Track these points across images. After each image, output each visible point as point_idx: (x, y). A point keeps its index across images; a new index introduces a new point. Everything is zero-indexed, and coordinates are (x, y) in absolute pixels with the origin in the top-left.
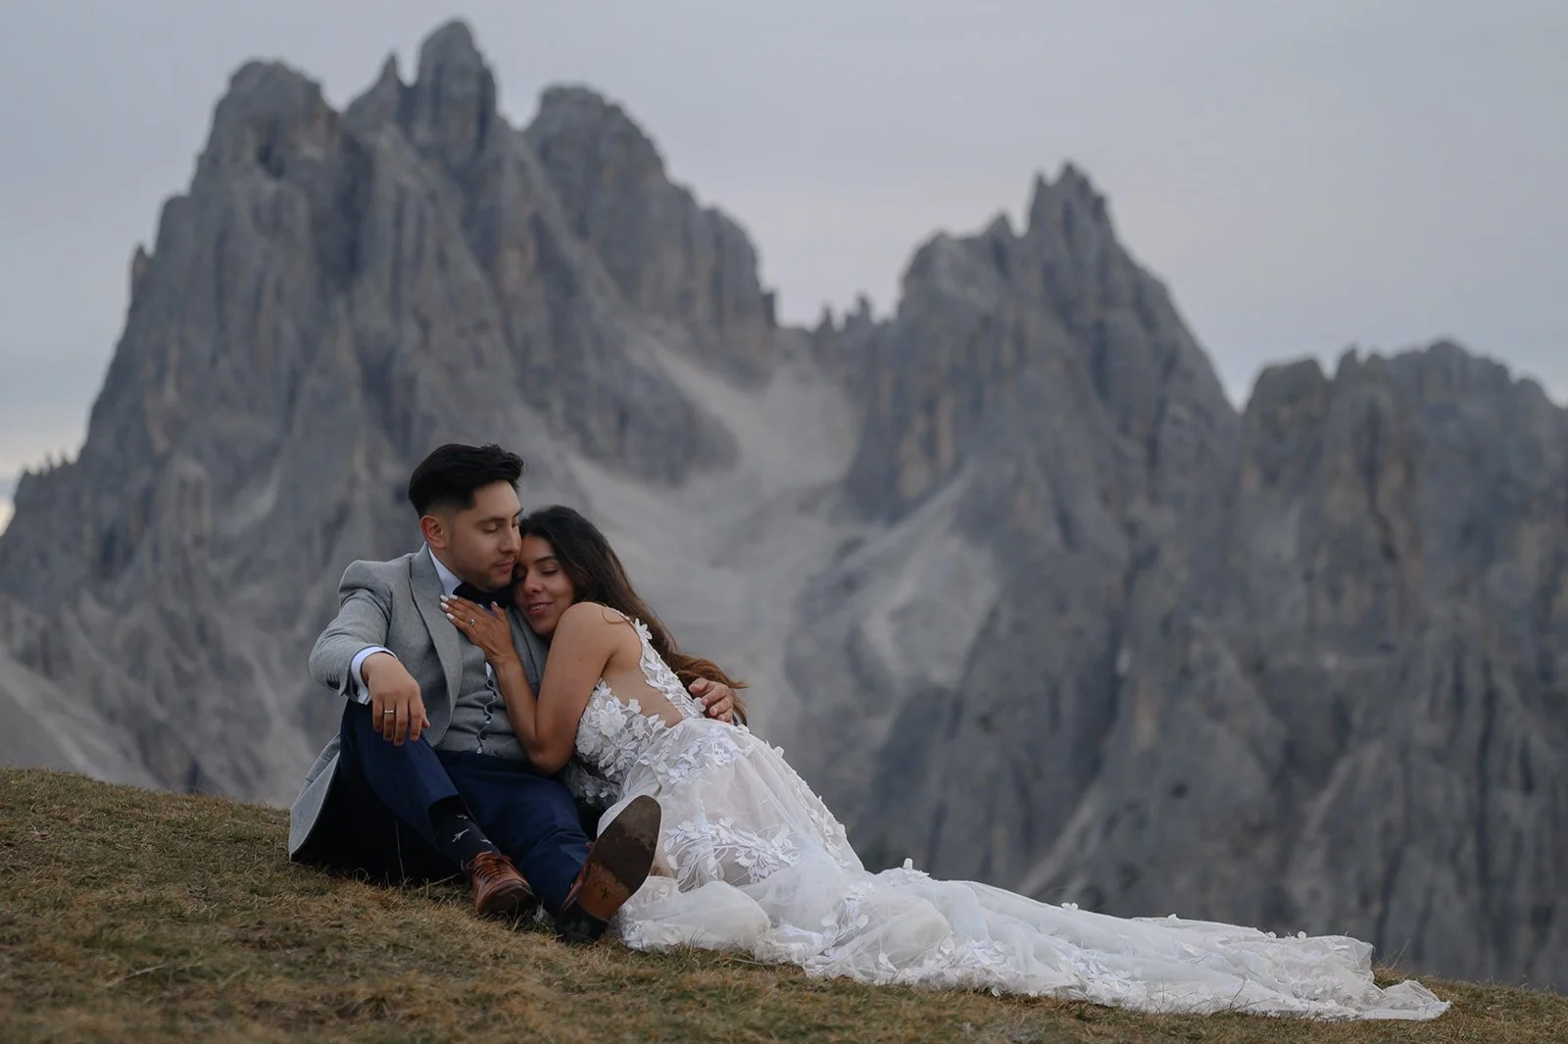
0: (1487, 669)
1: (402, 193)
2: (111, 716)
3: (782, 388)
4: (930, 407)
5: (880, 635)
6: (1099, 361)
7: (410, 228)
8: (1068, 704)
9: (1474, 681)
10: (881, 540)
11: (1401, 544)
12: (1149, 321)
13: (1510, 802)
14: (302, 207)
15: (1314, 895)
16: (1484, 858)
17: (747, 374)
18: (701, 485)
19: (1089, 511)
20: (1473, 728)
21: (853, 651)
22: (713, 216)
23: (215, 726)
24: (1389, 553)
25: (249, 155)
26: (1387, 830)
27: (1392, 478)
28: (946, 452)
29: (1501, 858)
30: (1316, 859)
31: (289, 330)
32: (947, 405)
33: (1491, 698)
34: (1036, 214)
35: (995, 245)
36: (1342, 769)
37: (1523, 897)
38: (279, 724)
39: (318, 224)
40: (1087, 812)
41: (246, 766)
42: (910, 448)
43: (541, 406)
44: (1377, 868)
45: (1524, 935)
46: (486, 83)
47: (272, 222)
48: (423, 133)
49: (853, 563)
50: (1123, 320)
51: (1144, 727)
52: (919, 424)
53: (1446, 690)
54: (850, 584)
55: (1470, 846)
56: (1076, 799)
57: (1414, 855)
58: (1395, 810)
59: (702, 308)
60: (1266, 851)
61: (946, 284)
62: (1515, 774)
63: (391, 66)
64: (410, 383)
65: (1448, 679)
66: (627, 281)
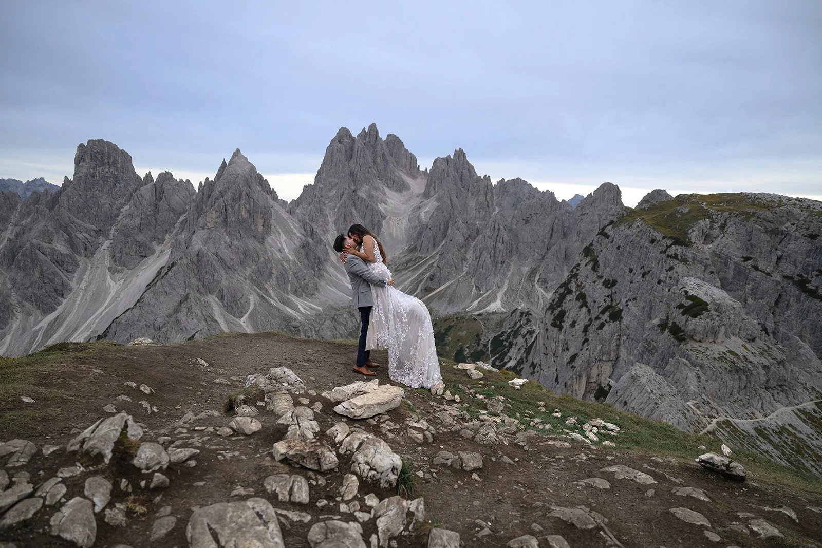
0: (499, 224)
1: (358, 147)
2: (299, 221)
3: (419, 180)
4: (435, 183)
5: (423, 215)
6: (461, 177)
7: (359, 152)
8: (442, 227)
9: (497, 227)
10: (426, 201)
11: (490, 205)
12: (470, 172)
13: (500, 245)
14: (344, 148)
15: (470, 257)
16: (495, 253)
17: (414, 177)
18: (404, 193)
19: (454, 199)
20: (496, 233)
21: (419, 217)
22: (411, 153)
23: (321, 223)
24: (488, 206)
25: (337, 140)
26: (481, 248)
27: (489, 195)
28: (437, 189)
29: (497, 253)
30: (472, 251)
31: (341, 166)
32: (437, 182)
33: (499, 229)
34: (454, 155)
35: (447, 159)
36: (477, 238)
37: (500, 260)
38: (331, 223)
39: (346, 151)
40: (443, 243)
41: (324, 229)
42: (431, 188)
43: (382, 180)
44: (479, 254)
45: (500, 265)
46: (377, 132)
47: (339, 151)
48: (367, 139)
49: (421, 204)
50: (465, 171)
51: (449, 231)
52: (433, 185)
53: (492, 228)
54: (420, 208)
55: (493, 251)
56: (442, 241)
57: (484, 252)
58: (482, 246)
59: (408, 167)
60: (463, 250)
61: (438, 164)
62: (501, 241)
63: (364, 129)
64: (357, 175)
65: (493, 225)
66: (397, 163)
